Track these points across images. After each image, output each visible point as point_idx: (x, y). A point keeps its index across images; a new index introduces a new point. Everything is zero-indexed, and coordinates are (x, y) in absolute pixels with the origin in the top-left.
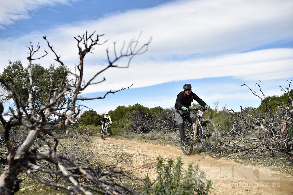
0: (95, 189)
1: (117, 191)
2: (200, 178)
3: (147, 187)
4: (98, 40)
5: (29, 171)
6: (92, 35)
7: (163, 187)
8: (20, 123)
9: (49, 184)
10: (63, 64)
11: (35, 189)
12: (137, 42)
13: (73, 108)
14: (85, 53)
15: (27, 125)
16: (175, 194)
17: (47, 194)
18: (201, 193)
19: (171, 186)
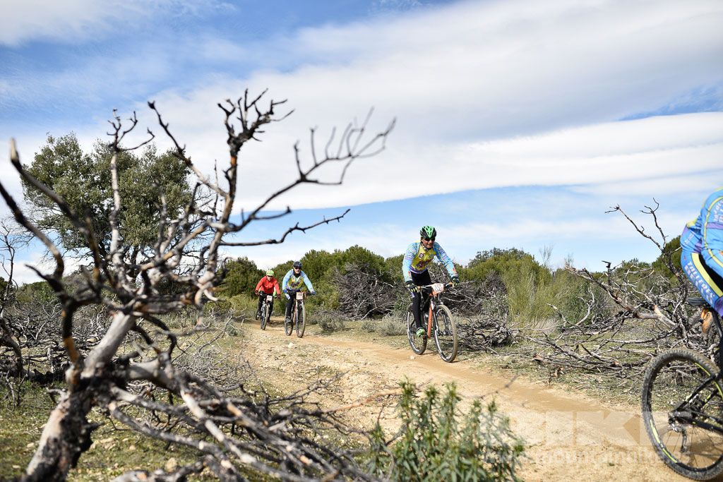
0: (258, 449)
1: (308, 456)
2: (499, 432)
3: (376, 450)
4: (271, 112)
5: (112, 407)
6: (258, 99)
7: (414, 451)
8: (97, 299)
10: (192, 165)
11: (119, 446)
12: (362, 130)
13: (212, 265)
14: (241, 141)
15: (113, 303)
16: (440, 468)
17: (147, 458)
18: (499, 468)
19: (432, 449)
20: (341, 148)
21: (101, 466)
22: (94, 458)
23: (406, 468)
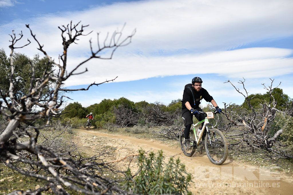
0: (75, 180)
1: (97, 183)
2: (181, 171)
3: (127, 180)
4: (82, 31)
5: (8, 162)
6: (77, 25)
7: (144, 180)
9: (28, 174)
10: (47, 54)
11: (15, 180)
12: (121, 33)
13: (55, 98)
14: (69, 43)
15: (7, 114)
16: (155, 187)
17: (27, 185)
18: (181, 186)
19: (152, 179)
20: (111, 42)
21: (5, 189)
22: (3, 185)
23: (141, 188)
